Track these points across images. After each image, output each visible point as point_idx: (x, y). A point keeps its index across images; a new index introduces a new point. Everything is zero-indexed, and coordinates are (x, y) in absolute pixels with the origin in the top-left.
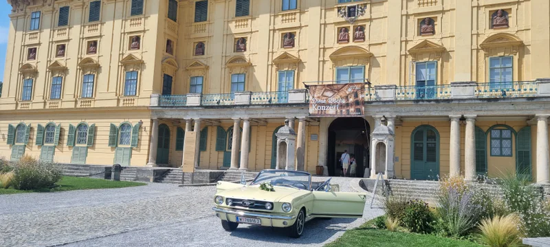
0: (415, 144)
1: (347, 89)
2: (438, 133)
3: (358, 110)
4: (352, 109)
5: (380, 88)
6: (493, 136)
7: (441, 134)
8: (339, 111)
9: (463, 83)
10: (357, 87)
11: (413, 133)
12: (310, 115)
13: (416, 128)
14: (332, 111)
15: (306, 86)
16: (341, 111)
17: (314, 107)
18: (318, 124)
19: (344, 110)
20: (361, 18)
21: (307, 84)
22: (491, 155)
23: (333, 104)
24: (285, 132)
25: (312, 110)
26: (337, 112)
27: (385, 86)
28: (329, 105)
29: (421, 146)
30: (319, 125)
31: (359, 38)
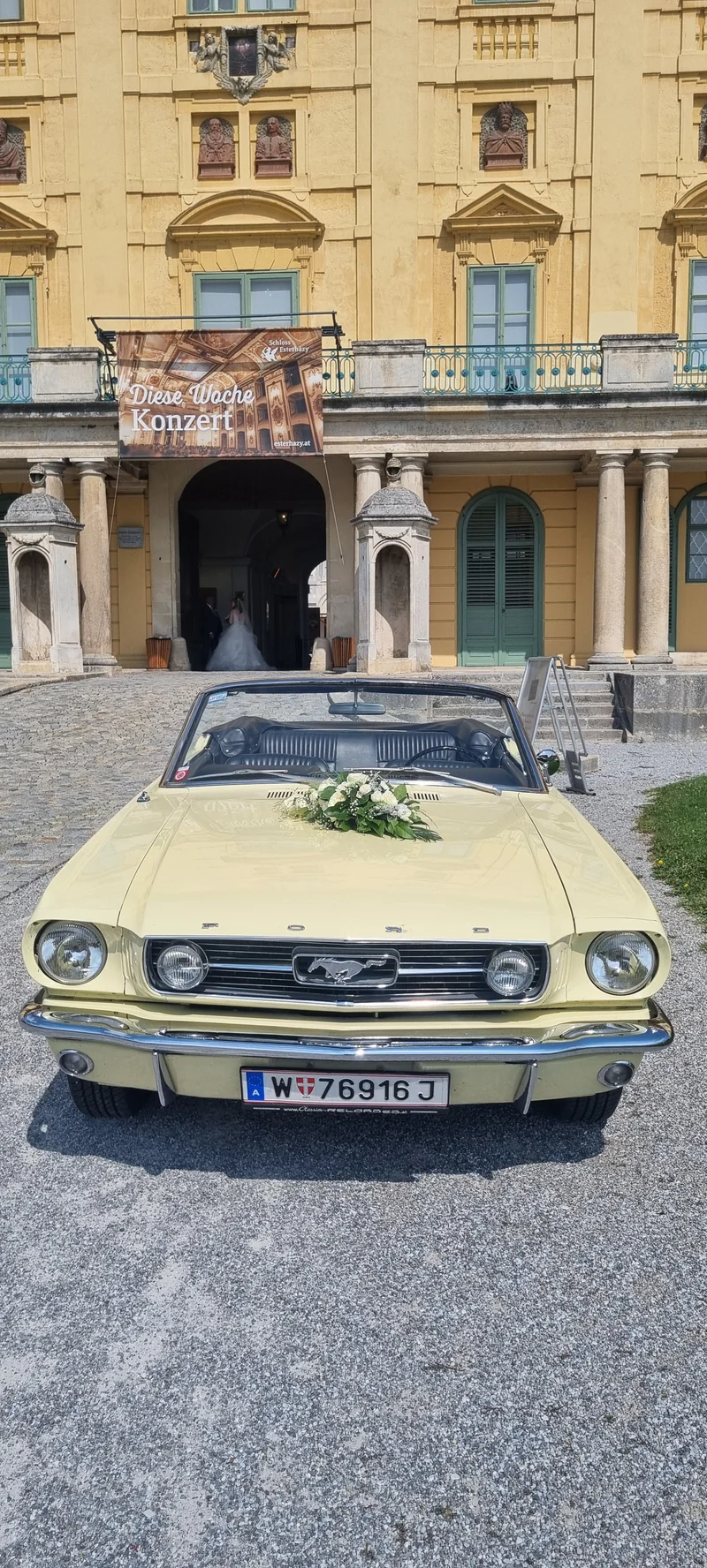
0: (471, 550)
1: (258, 352)
2: (539, 514)
3: (303, 432)
4: (279, 428)
5: (372, 349)
6: (695, 521)
7: (549, 518)
8: (232, 435)
9: (639, 338)
10: (297, 346)
11: (462, 515)
12: (123, 448)
13: (475, 498)
14: (205, 436)
15: (105, 337)
16: (241, 435)
17: (137, 419)
18: (141, 487)
19: (251, 433)
20: (275, 81)
21: (106, 326)
22: (688, 580)
23: (211, 408)
24: (35, 516)
25: (133, 430)
26: (224, 437)
27: (391, 344)
28: (194, 410)
29: (487, 556)
30: (145, 493)
31: (271, 162)
